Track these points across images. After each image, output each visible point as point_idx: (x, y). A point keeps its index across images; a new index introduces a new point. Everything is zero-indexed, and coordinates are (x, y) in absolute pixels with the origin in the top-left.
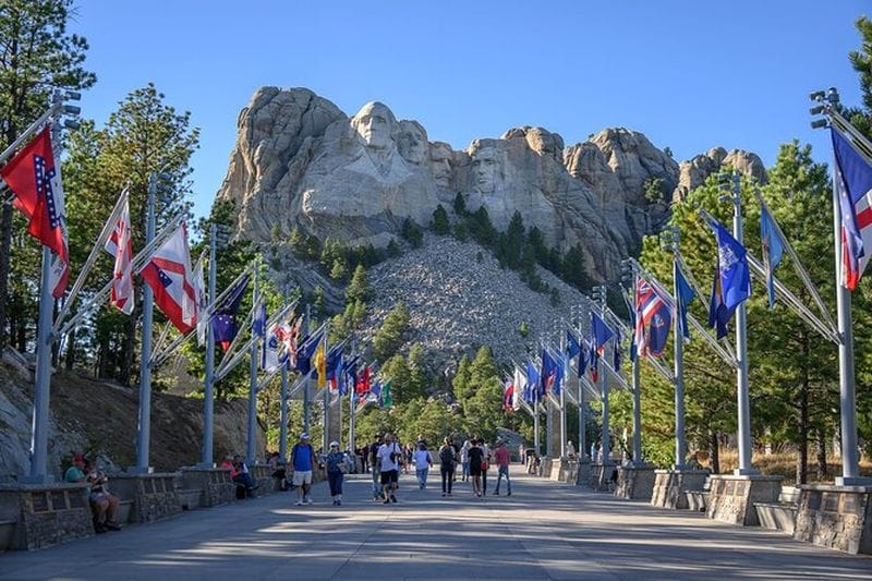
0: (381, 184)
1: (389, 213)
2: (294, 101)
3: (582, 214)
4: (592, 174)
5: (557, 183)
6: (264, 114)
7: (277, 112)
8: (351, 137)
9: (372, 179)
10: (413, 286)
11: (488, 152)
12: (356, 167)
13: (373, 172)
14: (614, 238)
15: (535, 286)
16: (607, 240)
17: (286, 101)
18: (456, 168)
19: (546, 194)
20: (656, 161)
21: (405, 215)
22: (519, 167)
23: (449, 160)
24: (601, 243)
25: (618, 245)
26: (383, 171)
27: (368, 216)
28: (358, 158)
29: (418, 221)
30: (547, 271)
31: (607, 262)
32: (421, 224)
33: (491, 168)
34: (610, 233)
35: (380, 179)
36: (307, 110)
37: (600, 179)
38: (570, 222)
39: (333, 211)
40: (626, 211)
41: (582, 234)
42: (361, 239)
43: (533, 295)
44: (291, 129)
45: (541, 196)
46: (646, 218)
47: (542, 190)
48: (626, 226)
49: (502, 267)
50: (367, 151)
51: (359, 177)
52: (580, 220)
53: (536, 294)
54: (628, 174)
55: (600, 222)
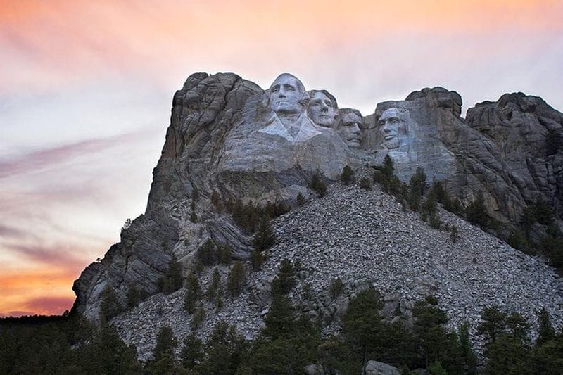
0: (290, 142)
1: (298, 168)
2: (220, 82)
3: (481, 160)
4: (492, 128)
5: (457, 135)
6: (192, 94)
7: (203, 92)
8: (265, 105)
9: (283, 139)
10: (315, 229)
11: (392, 112)
12: (270, 130)
13: (283, 132)
14: (515, 182)
15: (436, 225)
16: (507, 182)
17: (213, 82)
18: (366, 131)
19: (447, 144)
20: (554, 119)
21: (314, 169)
22: (420, 123)
23: (359, 124)
24: (503, 186)
25: (519, 188)
26: (293, 132)
27: (278, 171)
28: (271, 123)
29: (327, 174)
30: (450, 213)
31: (510, 204)
32: (330, 178)
33: (395, 126)
34: (511, 177)
35: (290, 139)
36: (232, 89)
37: (500, 133)
38: (472, 169)
39: (246, 168)
40: (527, 161)
41: (484, 179)
42: (272, 192)
43: (432, 232)
44: (215, 104)
45: (443, 147)
46: (547, 167)
47: (443, 142)
48: (529, 174)
49: (404, 210)
50: (278, 116)
51: (272, 138)
52: (480, 166)
53: (436, 232)
54: (527, 130)
55: (500, 166)
